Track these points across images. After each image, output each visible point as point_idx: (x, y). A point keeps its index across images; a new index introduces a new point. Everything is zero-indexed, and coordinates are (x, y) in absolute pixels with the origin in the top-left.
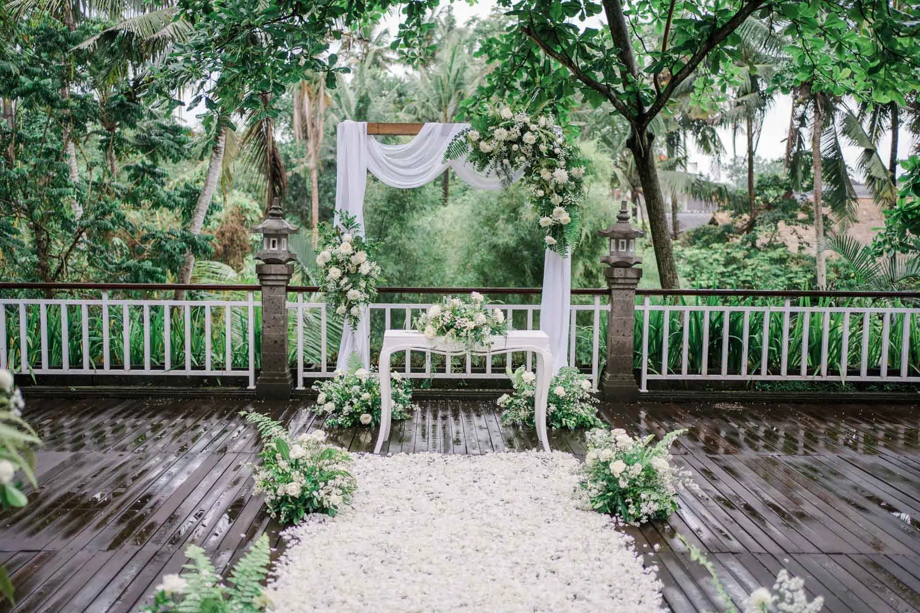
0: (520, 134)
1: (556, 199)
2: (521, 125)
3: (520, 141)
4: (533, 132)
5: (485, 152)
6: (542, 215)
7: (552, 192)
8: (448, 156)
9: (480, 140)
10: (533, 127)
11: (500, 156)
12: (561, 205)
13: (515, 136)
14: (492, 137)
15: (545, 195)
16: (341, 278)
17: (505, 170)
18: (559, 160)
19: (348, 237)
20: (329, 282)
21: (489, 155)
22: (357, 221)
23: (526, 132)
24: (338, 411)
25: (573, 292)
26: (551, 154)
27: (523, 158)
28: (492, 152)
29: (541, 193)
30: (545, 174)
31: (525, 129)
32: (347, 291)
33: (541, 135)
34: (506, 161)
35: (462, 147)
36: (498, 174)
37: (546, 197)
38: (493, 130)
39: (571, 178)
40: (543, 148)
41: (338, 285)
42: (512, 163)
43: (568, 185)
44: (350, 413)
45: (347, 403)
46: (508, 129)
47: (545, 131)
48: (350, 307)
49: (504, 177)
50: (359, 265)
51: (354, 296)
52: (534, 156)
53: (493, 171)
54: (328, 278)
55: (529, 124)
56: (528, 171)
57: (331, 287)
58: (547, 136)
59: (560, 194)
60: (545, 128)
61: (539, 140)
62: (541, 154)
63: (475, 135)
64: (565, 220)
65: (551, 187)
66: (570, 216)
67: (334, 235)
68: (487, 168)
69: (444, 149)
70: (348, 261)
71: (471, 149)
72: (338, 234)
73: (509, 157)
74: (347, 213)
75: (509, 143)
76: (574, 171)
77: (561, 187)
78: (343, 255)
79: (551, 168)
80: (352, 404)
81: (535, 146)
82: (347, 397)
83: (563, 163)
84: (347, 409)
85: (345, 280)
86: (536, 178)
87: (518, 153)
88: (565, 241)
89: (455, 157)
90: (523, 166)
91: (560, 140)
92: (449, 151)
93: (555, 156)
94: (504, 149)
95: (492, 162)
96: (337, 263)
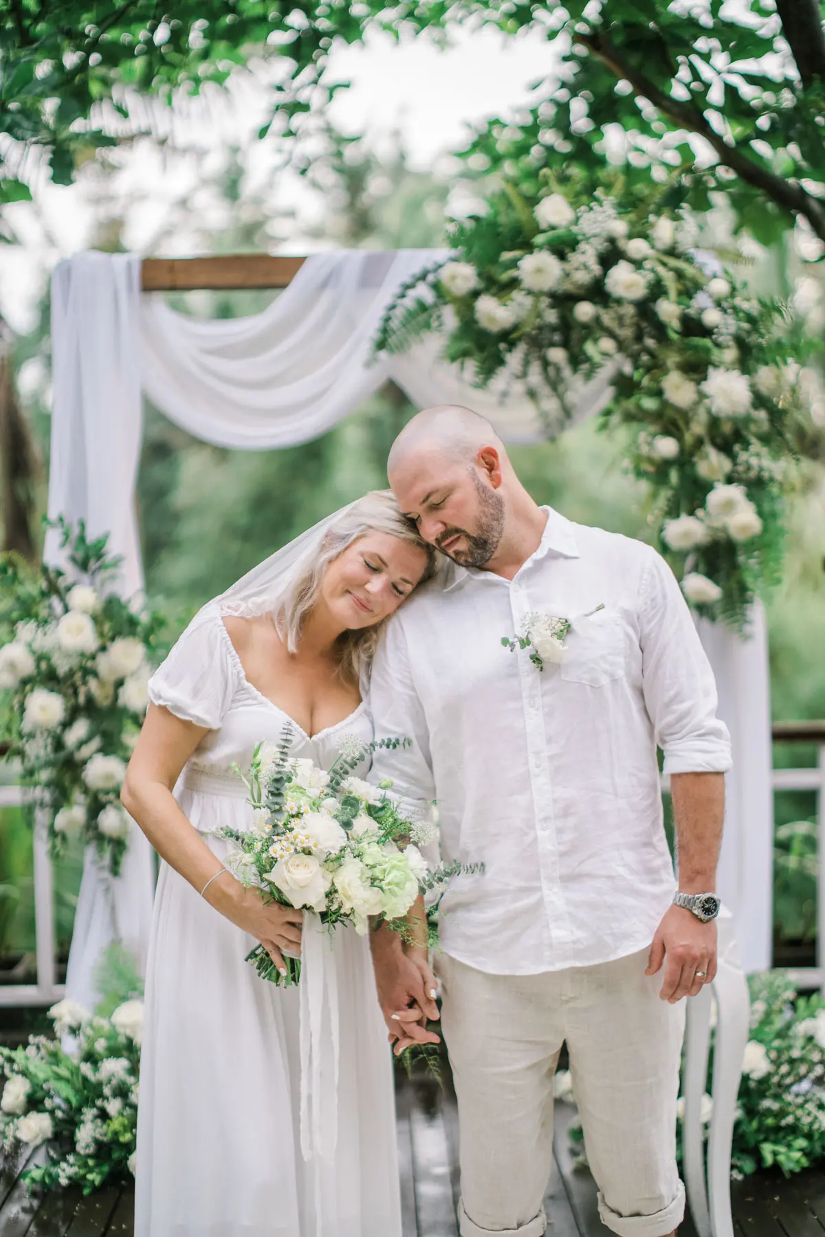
0: (596, 269)
1: (712, 463)
2: (600, 245)
3: (597, 292)
4: (638, 264)
5: (494, 328)
6: (673, 512)
7: (699, 442)
8: (381, 345)
9: (475, 294)
10: (637, 247)
11: (538, 343)
12: (730, 480)
13: (582, 277)
14: (514, 283)
15: (682, 450)
16: (67, 724)
17: (555, 383)
18: (718, 345)
19: (84, 597)
20: (31, 736)
21: (508, 337)
22: (114, 548)
23: (615, 263)
24: (62, 1139)
25: (779, 736)
26: (693, 327)
27: (607, 344)
28: (516, 327)
29: (667, 447)
30: (678, 389)
31: (611, 256)
32: (84, 762)
33: (662, 271)
34: (557, 355)
35: (422, 316)
36: (532, 394)
37: (685, 460)
38: (514, 264)
39: (760, 400)
40: (668, 310)
41: (59, 745)
42: (577, 359)
43: (748, 420)
44: (99, 1144)
45: (89, 1113)
46: (562, 256)
47: (673, 262)
48: (96, 808)
49: (550, 405)
50: (120, 683)
51: (109, 777)
52: (639, 338)
53: (518, 388)
54: (26, 727)
55: (622, 244)
56: (624, 386)
57: (38, 749)
58: (680, 275)
59: (725, 447)
60: (672, 252)
61: (657, 290)
62: (660, 330)
63: (463, 276)
64: (744, 528)
65: (698, 428)
66: (760, 513)
67: (45, 595)
68: (501, 380)
69: (370, 327)
70: (89, 672)
71: (450, 318)
72: (54, 588)
73: (565, 344)
74: (83, 526)
75: (563, 300)
76: (765, 376)
77: (727, 428)
78: (68, 655)
79: (697, 369)
80: (104, 1116)
81: (645, 308)
82: (90, 1092)
83: (731, 354)
84: (86, 1134)
85: (80, 729)
86: (649, 404)
87: (593, 329)
88: (743, 588)
89: (401, 347)
90: (607, 371)
91: (719, 287)
92: (385, 331)
93: (707, 332)
94: (552, 317)
95: (514, 359)
96: (49, 678)
